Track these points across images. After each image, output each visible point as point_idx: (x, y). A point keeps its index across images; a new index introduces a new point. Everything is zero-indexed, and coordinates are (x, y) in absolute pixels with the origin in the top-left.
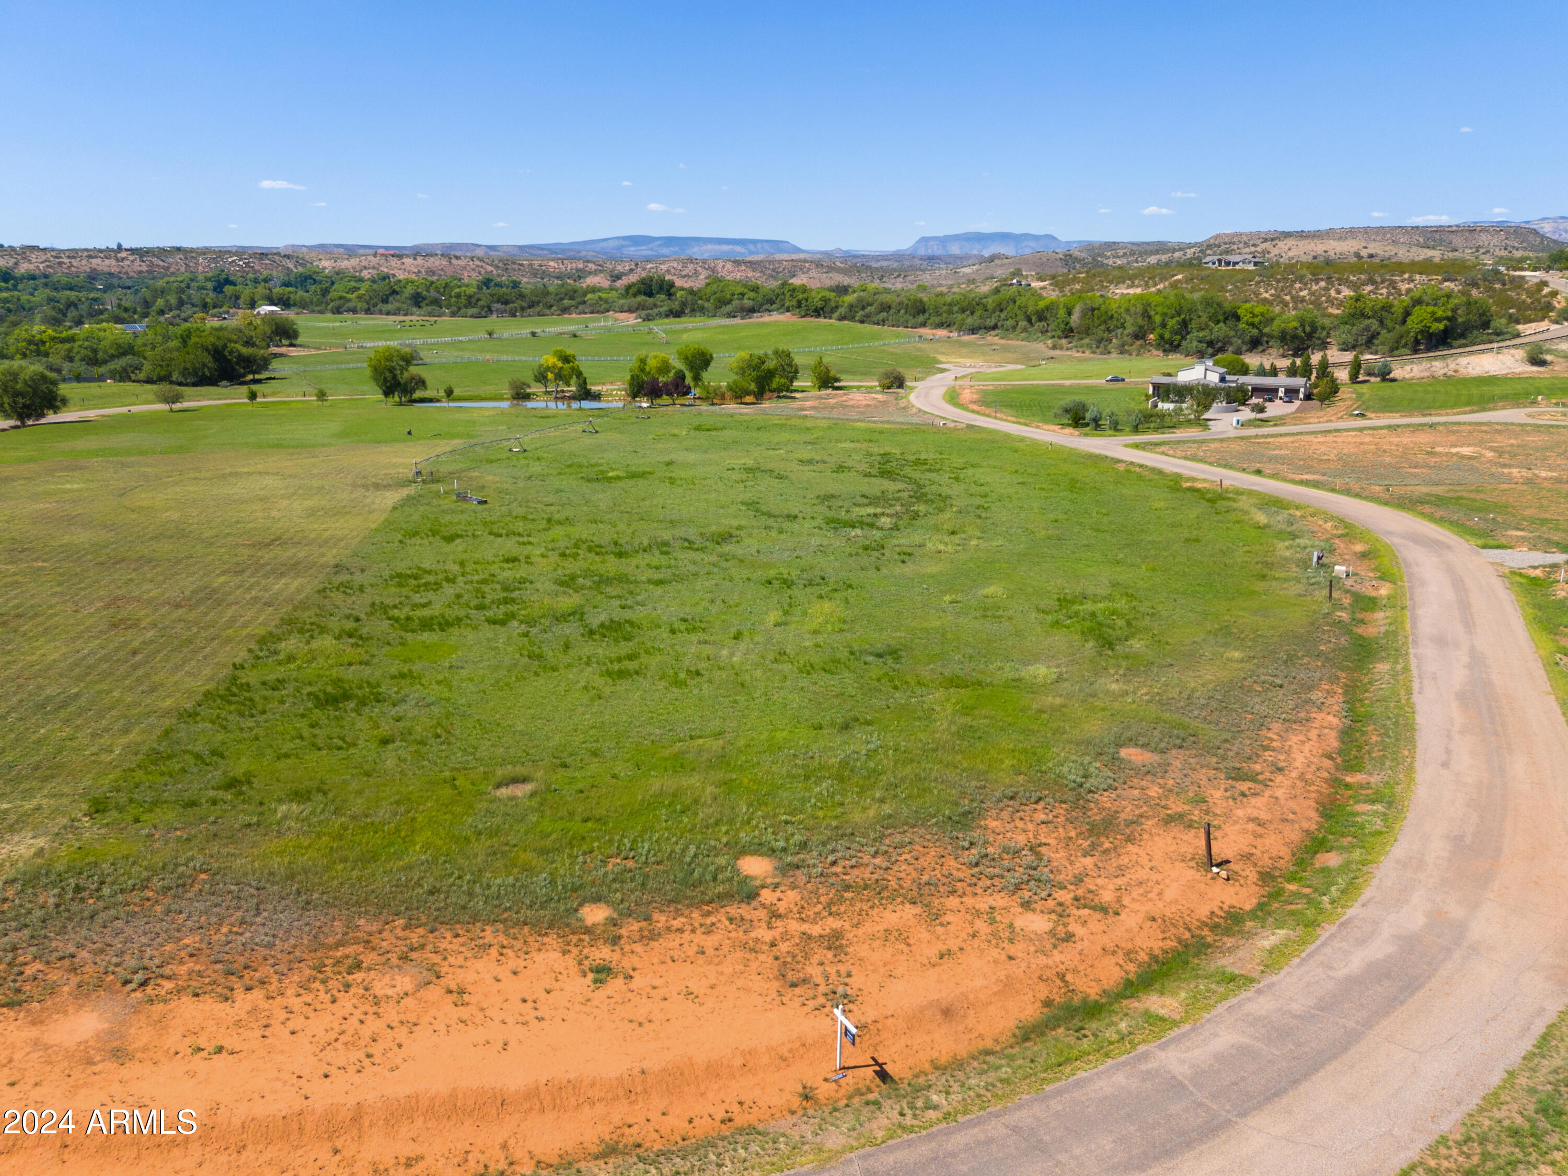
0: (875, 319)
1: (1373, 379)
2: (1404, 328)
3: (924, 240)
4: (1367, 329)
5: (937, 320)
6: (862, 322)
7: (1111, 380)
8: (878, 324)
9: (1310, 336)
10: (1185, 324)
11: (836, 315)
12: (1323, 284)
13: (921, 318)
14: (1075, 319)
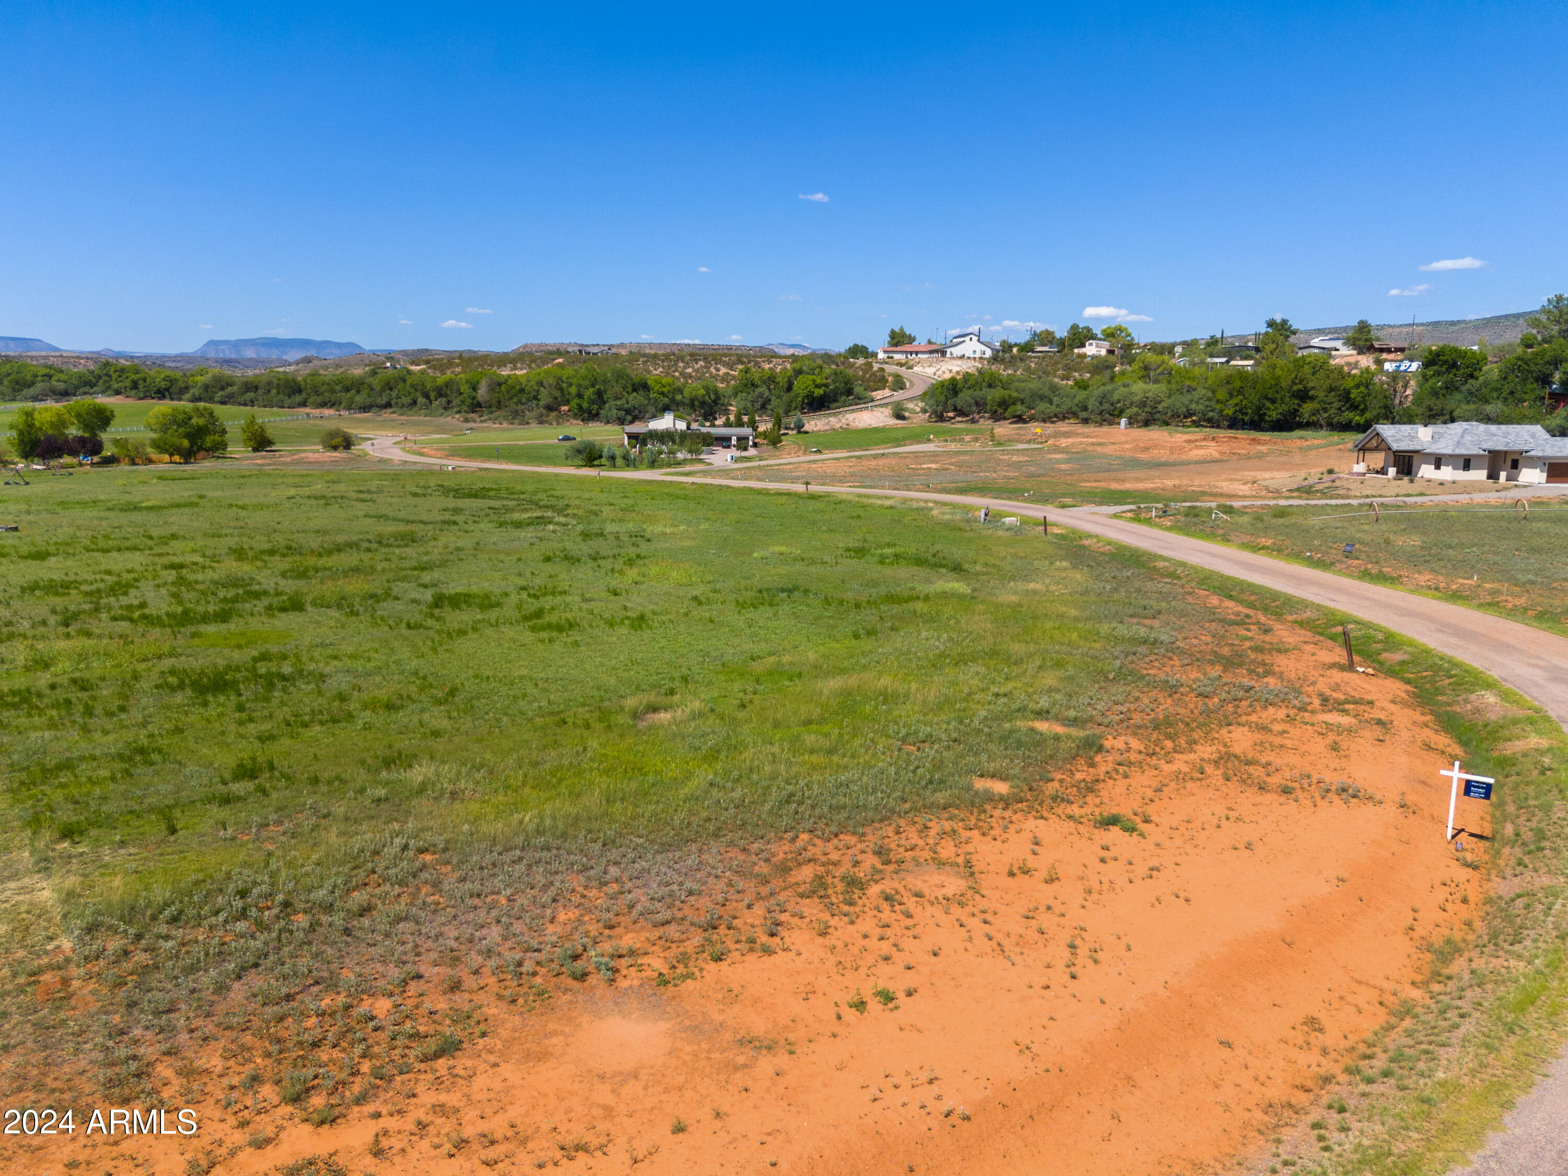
0: (242, 400)
1: (790, 432)
2: (792, 394)
3: (212, 343)
4: (761, 395)
5: (319, 399)
6: (223, 403)
7: (563, 440)
8: (245, 405)
9: (715, 402)
10: (599, 394)
11: (187, 396)
12: (701, 363)
13: (298, 398)
14: (482, 393)
